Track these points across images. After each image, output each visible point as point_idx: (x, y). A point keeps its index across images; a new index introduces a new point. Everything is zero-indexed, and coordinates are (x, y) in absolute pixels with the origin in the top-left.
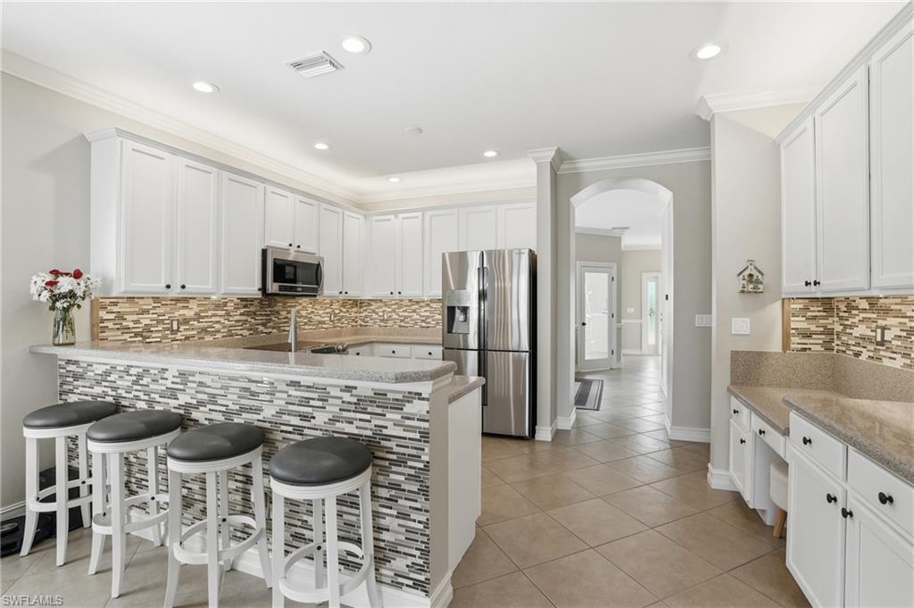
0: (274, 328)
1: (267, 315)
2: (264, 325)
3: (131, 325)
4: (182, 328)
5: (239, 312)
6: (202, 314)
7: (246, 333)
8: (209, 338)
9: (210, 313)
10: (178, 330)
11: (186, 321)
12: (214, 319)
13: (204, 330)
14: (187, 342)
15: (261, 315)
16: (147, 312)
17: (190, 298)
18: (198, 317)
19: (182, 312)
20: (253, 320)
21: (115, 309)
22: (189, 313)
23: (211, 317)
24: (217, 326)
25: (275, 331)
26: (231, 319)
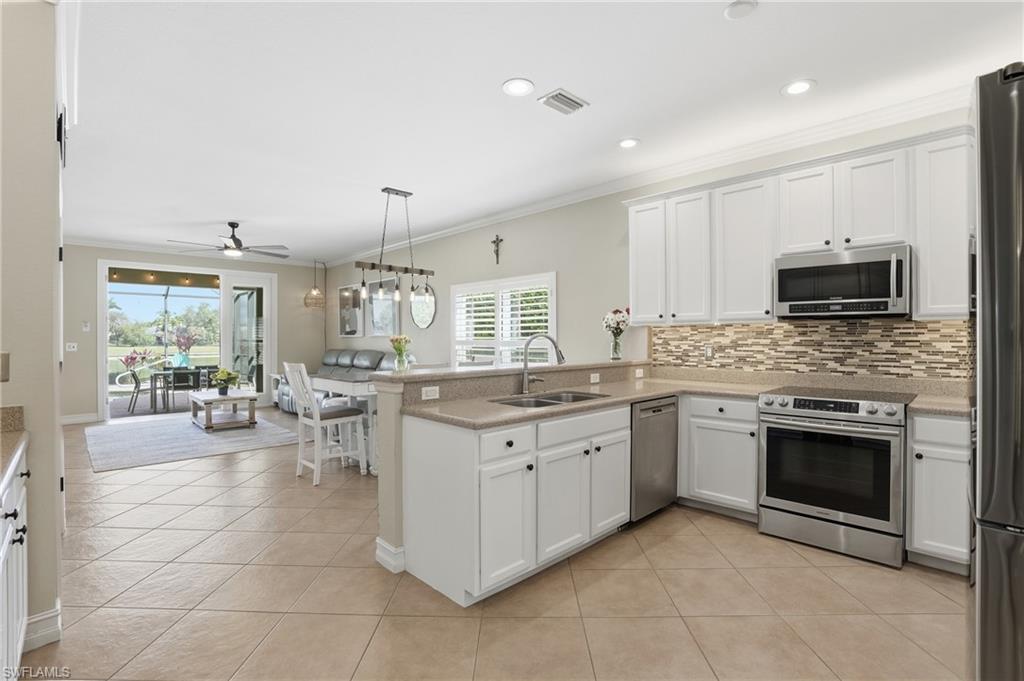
0: (860, 366)
1: (845, 347)
2: (840, 360)
3: (674, 349)
4: (717, 355)
5: (792, 341)
6: (740, 342)
7: (802, 368)
8: (748, 369)
9: (749, 342)
10: (713, 357)
11: (722, 349)
12: (755, 348)
13: (742, 359)
14: (723, 370)
15: (834, 346)
16: (686, 338)
17: (727, 325)
18: (735, 345)
19: (717, 339)
20: (817, 353)
21: (663, 336)
22: (725, 341)
23: (752, 345)
24: (760, 357)
25: (862, 371)
26: (779, 349)
